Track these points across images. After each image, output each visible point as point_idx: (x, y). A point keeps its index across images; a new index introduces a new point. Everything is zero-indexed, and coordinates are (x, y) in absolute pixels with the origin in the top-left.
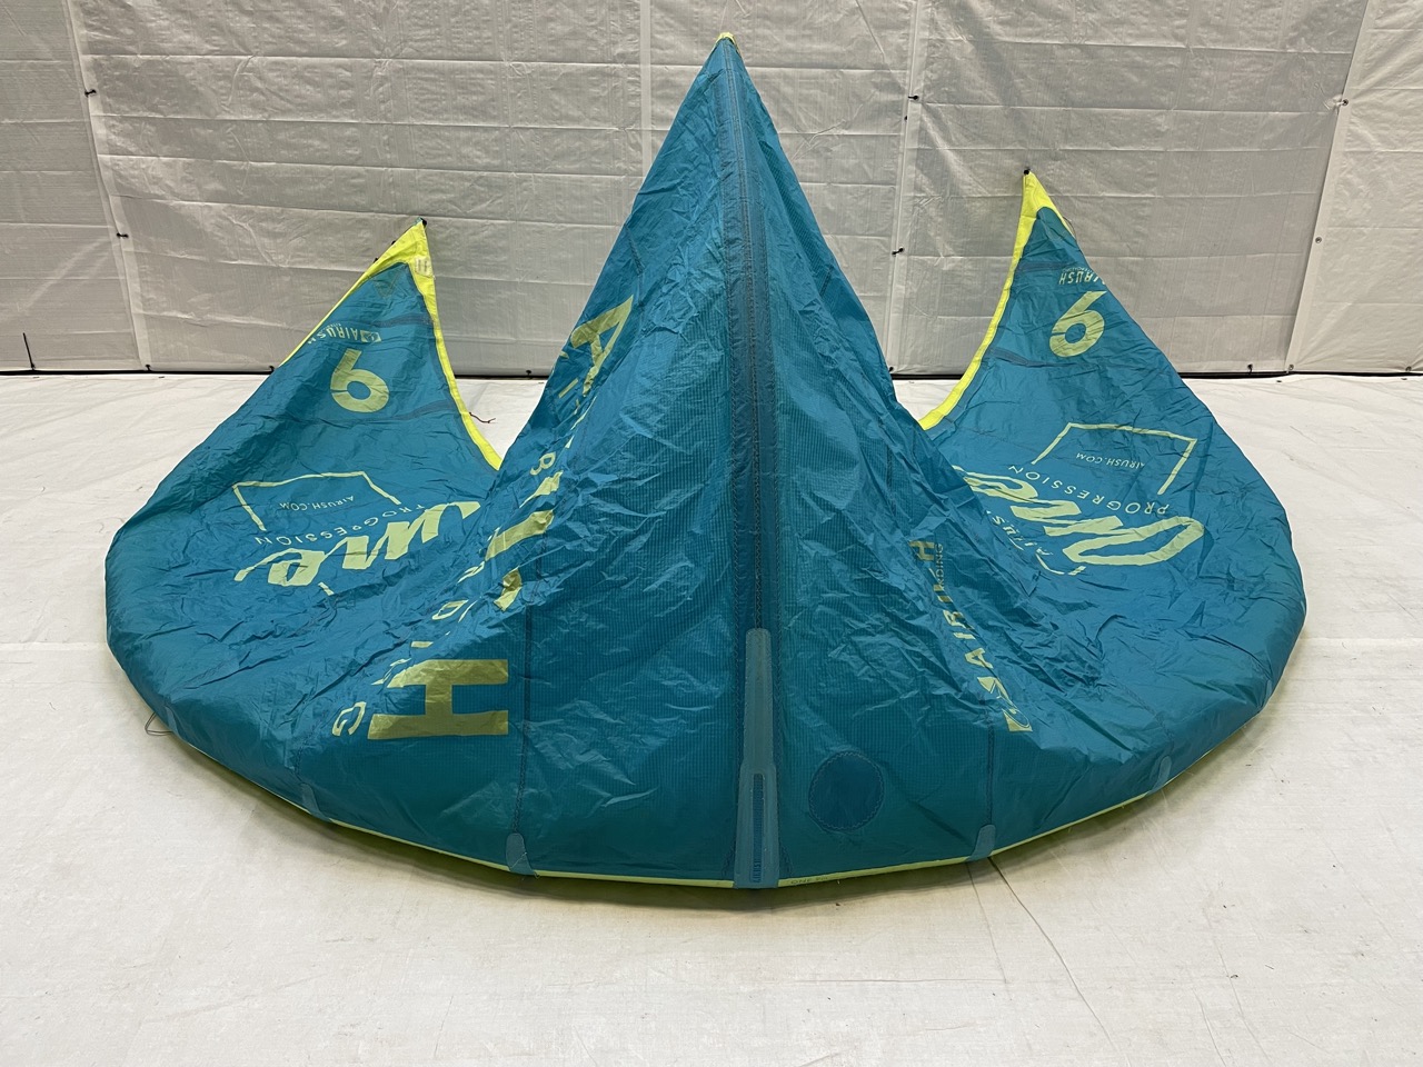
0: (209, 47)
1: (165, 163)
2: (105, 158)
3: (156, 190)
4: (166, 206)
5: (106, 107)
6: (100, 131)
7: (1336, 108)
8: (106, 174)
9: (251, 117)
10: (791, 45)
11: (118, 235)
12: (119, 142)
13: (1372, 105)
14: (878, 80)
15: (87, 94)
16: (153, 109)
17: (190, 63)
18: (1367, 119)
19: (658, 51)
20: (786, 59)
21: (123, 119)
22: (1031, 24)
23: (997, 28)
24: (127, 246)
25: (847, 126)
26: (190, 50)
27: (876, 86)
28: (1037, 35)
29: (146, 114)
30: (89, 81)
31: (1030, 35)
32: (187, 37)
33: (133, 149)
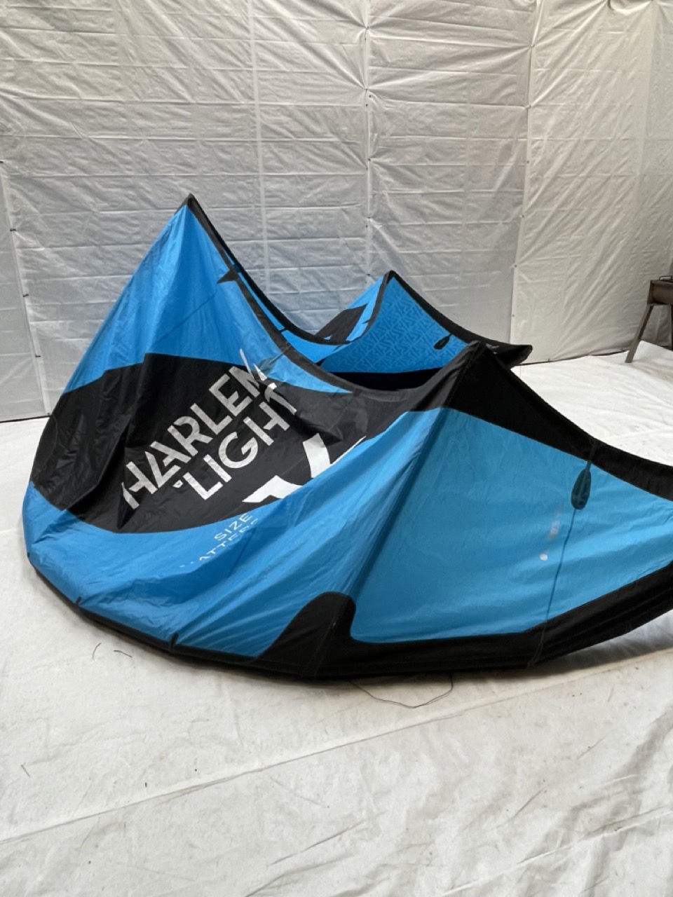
0: (82, 273)
1: (61, 324)
2: (32, 323)
3: (56, 335)
4: (61, 343)
5: (33, 301)
6: (30, 312)
7: (513, 270)
8: (33, 330)
9: (102, 301)
10: (322, 258)
11: (36, 356)
12: (39, 315)
13: (526, 266)
14: (355, 269)
15: (24, 296)
16: (57, 301)
17: (75, 281)
18: (524, 272)
19: (272, 264)
20: (320, 263)
21: (41, 306)
22: (408, 246)
23: (397, 249)
24: (40, 361)
25: (345, 286)
26: (75, 275)
27: (355, 271)
28: (410, 250)
29: (53, 303)
30: (25, 290)
31: (408, 250)
32: (73, 270)
33: (45, 318)
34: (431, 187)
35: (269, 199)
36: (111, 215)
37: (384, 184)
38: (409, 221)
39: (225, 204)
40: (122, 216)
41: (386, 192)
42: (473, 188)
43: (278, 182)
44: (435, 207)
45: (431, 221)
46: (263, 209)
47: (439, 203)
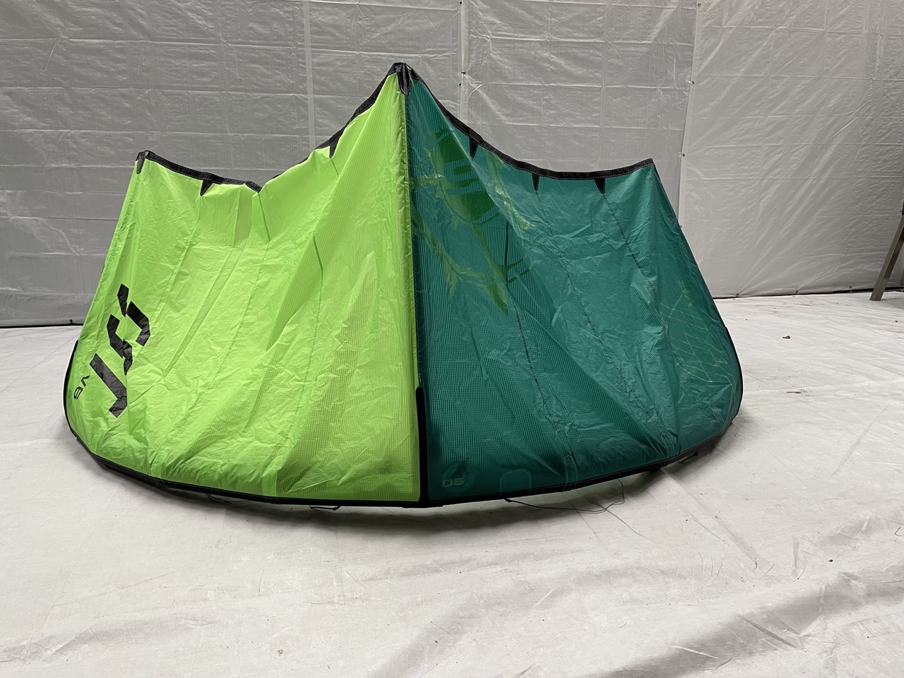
34: (556, 34)
35: (315, 36)
36: (86, 43)
37: (485, 25)
38: (521, 81)
39: (251, 38)
40: (102, 46)
41: (488, 37)
42: (617, 39)
43: (330, 14)
44: (561, 62)
45: (554, 82)
46: (308, 50)
47: (566, 56)
